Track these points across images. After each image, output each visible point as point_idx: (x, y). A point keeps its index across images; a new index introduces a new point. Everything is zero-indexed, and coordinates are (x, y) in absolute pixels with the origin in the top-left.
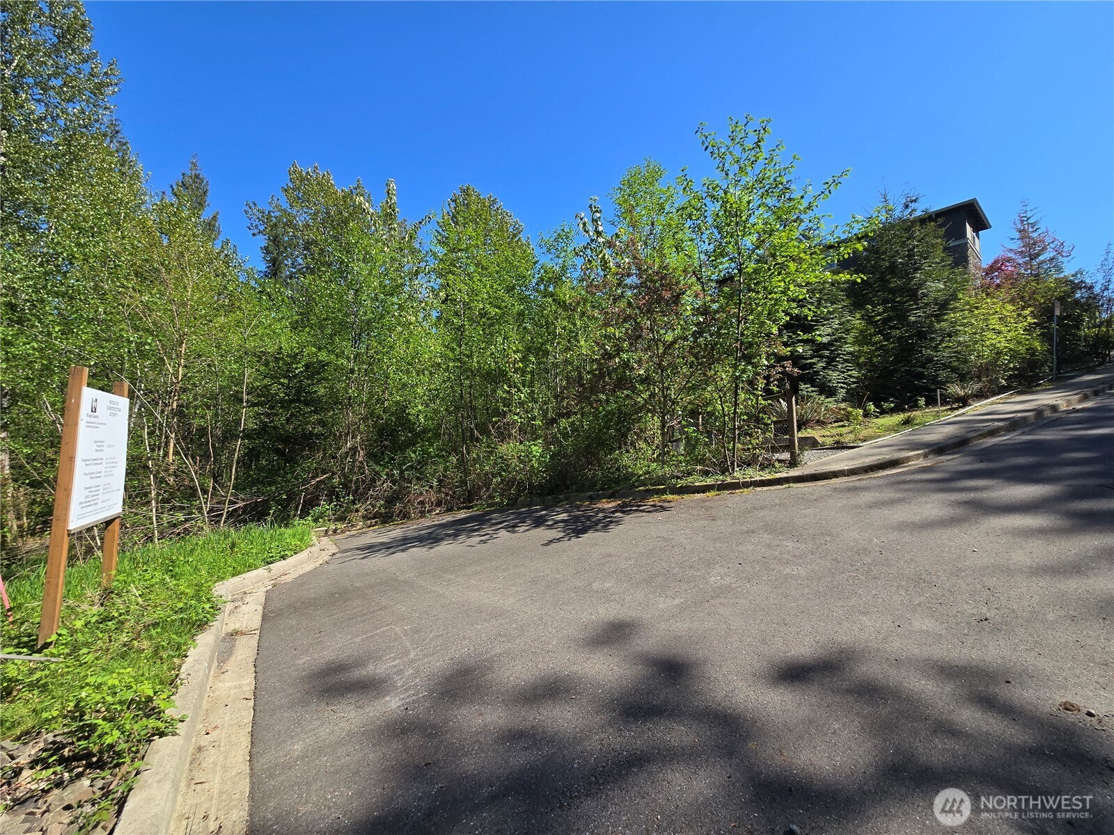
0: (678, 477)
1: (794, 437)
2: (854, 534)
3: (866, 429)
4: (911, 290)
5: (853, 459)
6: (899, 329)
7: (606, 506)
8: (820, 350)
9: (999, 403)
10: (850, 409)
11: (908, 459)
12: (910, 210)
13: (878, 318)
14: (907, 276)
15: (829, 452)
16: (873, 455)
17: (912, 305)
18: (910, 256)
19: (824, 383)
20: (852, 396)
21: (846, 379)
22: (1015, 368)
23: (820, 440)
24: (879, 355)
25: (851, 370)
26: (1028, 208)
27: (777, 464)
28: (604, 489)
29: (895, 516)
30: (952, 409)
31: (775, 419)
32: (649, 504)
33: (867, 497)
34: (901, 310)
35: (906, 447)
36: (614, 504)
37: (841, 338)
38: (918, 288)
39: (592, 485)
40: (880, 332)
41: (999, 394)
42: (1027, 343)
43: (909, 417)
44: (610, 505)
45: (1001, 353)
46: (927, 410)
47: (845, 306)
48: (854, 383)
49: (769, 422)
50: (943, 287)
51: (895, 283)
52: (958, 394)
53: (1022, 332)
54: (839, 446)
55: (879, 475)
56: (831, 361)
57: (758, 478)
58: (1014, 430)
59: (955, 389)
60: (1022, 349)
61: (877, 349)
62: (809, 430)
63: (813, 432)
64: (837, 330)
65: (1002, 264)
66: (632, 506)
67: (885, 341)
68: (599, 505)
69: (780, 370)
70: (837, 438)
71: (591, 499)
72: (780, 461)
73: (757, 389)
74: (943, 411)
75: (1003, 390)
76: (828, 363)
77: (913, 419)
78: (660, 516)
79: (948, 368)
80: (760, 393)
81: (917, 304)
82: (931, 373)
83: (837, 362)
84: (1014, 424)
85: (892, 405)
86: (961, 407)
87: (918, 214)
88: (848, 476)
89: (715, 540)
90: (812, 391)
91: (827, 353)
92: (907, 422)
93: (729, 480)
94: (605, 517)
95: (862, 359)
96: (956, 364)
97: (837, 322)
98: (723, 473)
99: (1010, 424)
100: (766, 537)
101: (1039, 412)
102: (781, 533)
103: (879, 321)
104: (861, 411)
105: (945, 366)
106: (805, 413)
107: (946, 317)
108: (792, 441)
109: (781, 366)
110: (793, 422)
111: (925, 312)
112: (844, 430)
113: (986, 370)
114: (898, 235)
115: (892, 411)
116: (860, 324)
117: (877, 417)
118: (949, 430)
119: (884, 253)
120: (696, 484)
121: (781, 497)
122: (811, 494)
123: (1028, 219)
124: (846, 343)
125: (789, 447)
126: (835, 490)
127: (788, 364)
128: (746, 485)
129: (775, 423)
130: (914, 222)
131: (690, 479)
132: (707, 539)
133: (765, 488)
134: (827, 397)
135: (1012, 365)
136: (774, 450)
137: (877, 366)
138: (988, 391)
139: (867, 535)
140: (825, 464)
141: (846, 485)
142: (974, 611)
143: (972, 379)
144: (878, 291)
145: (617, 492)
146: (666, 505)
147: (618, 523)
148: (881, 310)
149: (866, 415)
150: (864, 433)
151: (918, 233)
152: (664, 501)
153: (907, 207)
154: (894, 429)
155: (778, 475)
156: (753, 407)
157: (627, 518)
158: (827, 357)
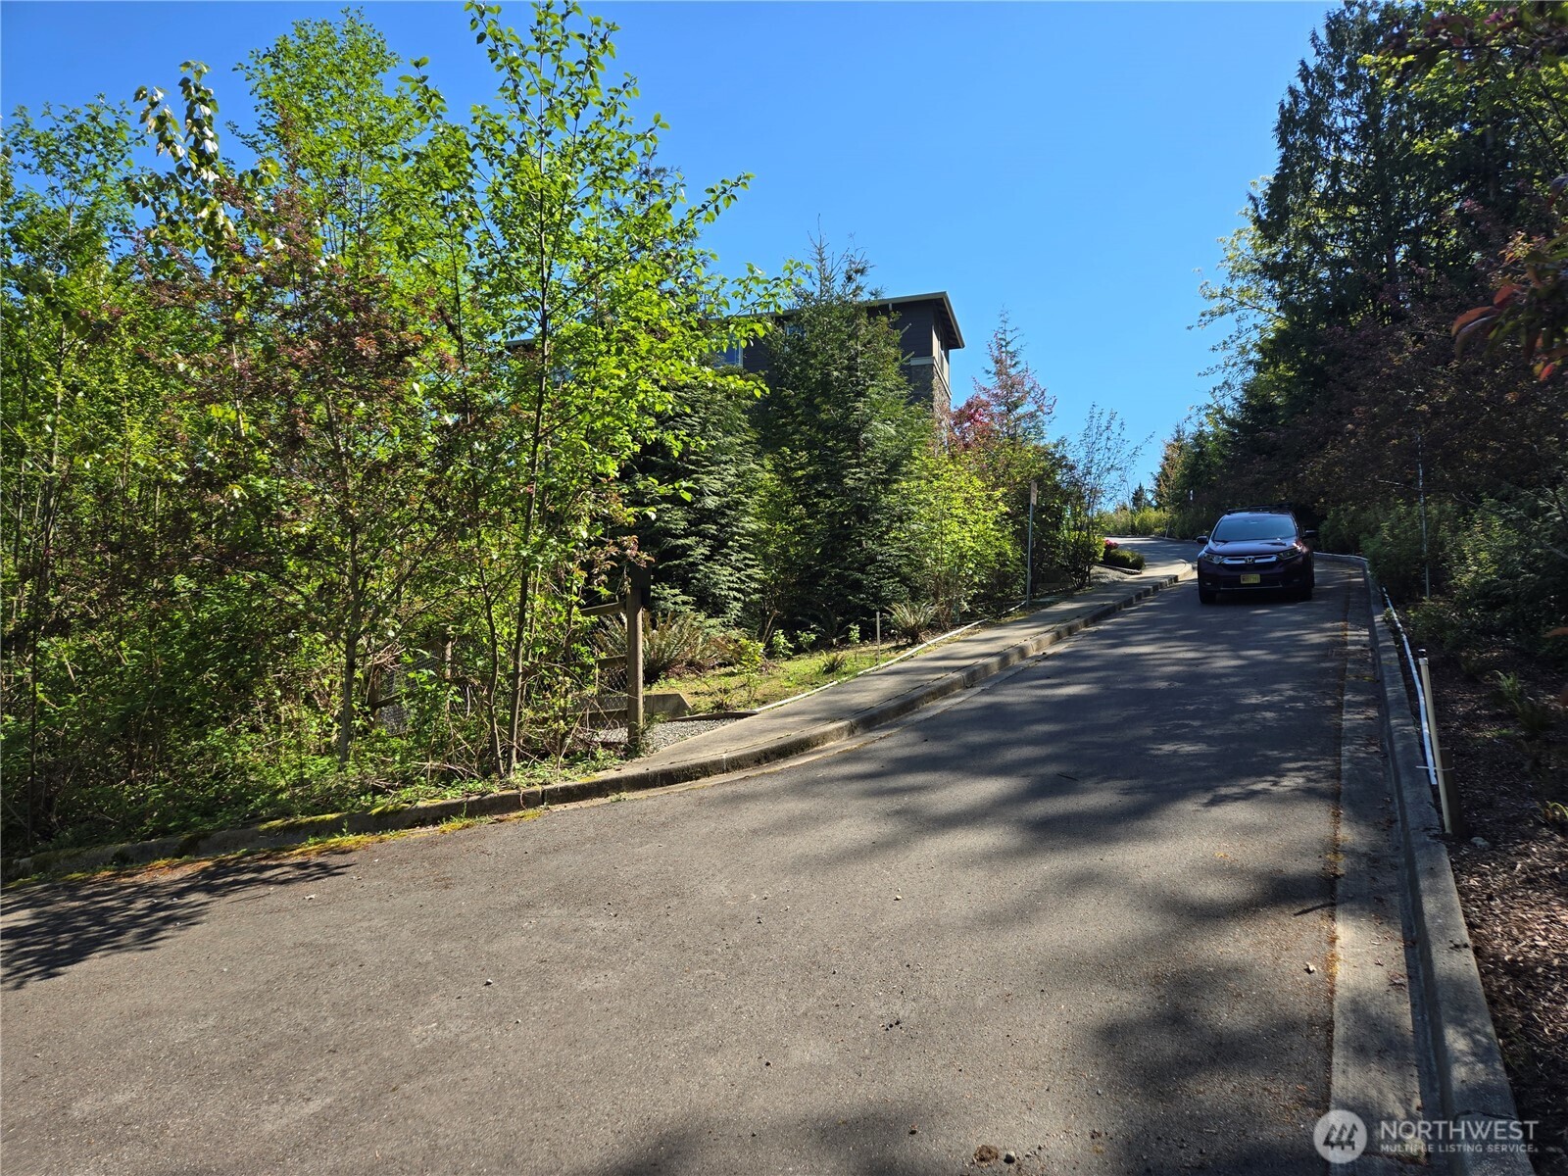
0: (377, 791)
1: (636, 694)
2: (721, 889)
3: (768, 680)
4: (849, 429)
5: (739, 738)
6: (830, 497)
7: (163, 878)
8: (700, 521)
9: (958, 641)
10: (743, 641)
11: (824, 737)
12: (854, 286)
13: (800, 473)
14: (842, 403)
15: (701, 725)
16: (772, 730)
17: (850, 458)
18: (851, 369)
19: (706, 588)
20: (753, 616)
21: (743, 582)
22: (981, 585)
23: (689, 701)
24: (797, 544)
25: (753, 566)
26: (1009, 327)
27: (601, 753)
28: (166, 832)
29: (791, 847)
30: (898, 648)
31: (603, 656)
32: (289, 861)
33: (753, 815)
34: (834, 463)
35: (824, 715)
36: (188, 870)
37: (738, 503)
38: (859, 429)
39: (130, 823)
40: (802, 501)
41: (960, 625)
42: (997, 543)
43: (835, 660)
44: (178, 875)
45: (965, 556)
46: (864, 649)
47: (747, 442)
48: (755, 591)
49: (591, 661)
50: (894, 433)
51: (829, 413)
52: (907, 623)
53: (992, 526)
54: (722, 713)
55: (778, 768)
56: (719, 546)
57: (559, 784)
58: (972, 686)
59: (904, 614)
60: (991, 553)
61: (797, 531)
62: (673, 681)
63: (680, 684)
64: (731, 485)
65: (976, 411)
66: (241, 871)
67: (809, 518)
68: (142, 878)
69: (613, 551)
70: (719, 698)
71: (123, 862)
72: (606, 745)
73: (569, 590)
74: (883, 651)
75: (966, 618)
76: (714, 550)
77: (841, 663)
78: (312, 890)
79: (896, 575)
80: (575, 598)
81: (858, 457)
82: (871, 582)
83: (729, 548)
84: (973, 677)
85: (813, 637)
86: (910, 645)
87: (864, 297)
88: (728, 771)
89: (440, 935)
90: (685, 603)
91: (712, 529)
92: (832, 669)
93: (496, 791)
94: (154, 908)
95: (772, 548)
96: (906, 570)
97: (733, 471)
98: (486, 775)
99: (968, 675)
100: (555, 914)
101: (1004, 657)
102: (589, 902)
103: (800, 478)
104: (761, 645)
105: (894, 572)
106: (668, 645)
107: (895, 486)
108: (633, 703)
109: (616, 544)
110: (636, 663)
111: (868, 474)
112: (734, 682)
113: (945, 584)
114: (835, 327)
115: (814, 648)
116: (772, 479)
117: (789, 658)
118: (889, 684)
119: (815, 355)
120: (420, 804)
121: (599, 823)
122: (659, 812)
123: (1008, 343)
124: (748, 514)
125: (627, 717)
126: (700, 802)
127: (630, 541)
128: (533, 800)
129: (602, 664)
130: (858, 308)
131: (407, 793)
132: (424, 934)
133: (571, 806)
134: (709, 616)
135: (977, 580)
136: (596, 721)
137: (794, 564)
138: (946, 620)
139: (740, 887)
140: (691, 750)
141: (720, 791)
142: (883, 1012)
143: (927, 597)
144: (802, 423)
145: (205, 836)
146: (335, 860)
147: (188, 920)
148: (804, 460)
149: (771, 652)
150: (763, 688)
151: (863, 331)
152: (334, 851)
153: (849, 278)
154: (808, 682)
155: (601, 776)
156: (562, 628)
157: (220, 905)
158: (713, 537)
